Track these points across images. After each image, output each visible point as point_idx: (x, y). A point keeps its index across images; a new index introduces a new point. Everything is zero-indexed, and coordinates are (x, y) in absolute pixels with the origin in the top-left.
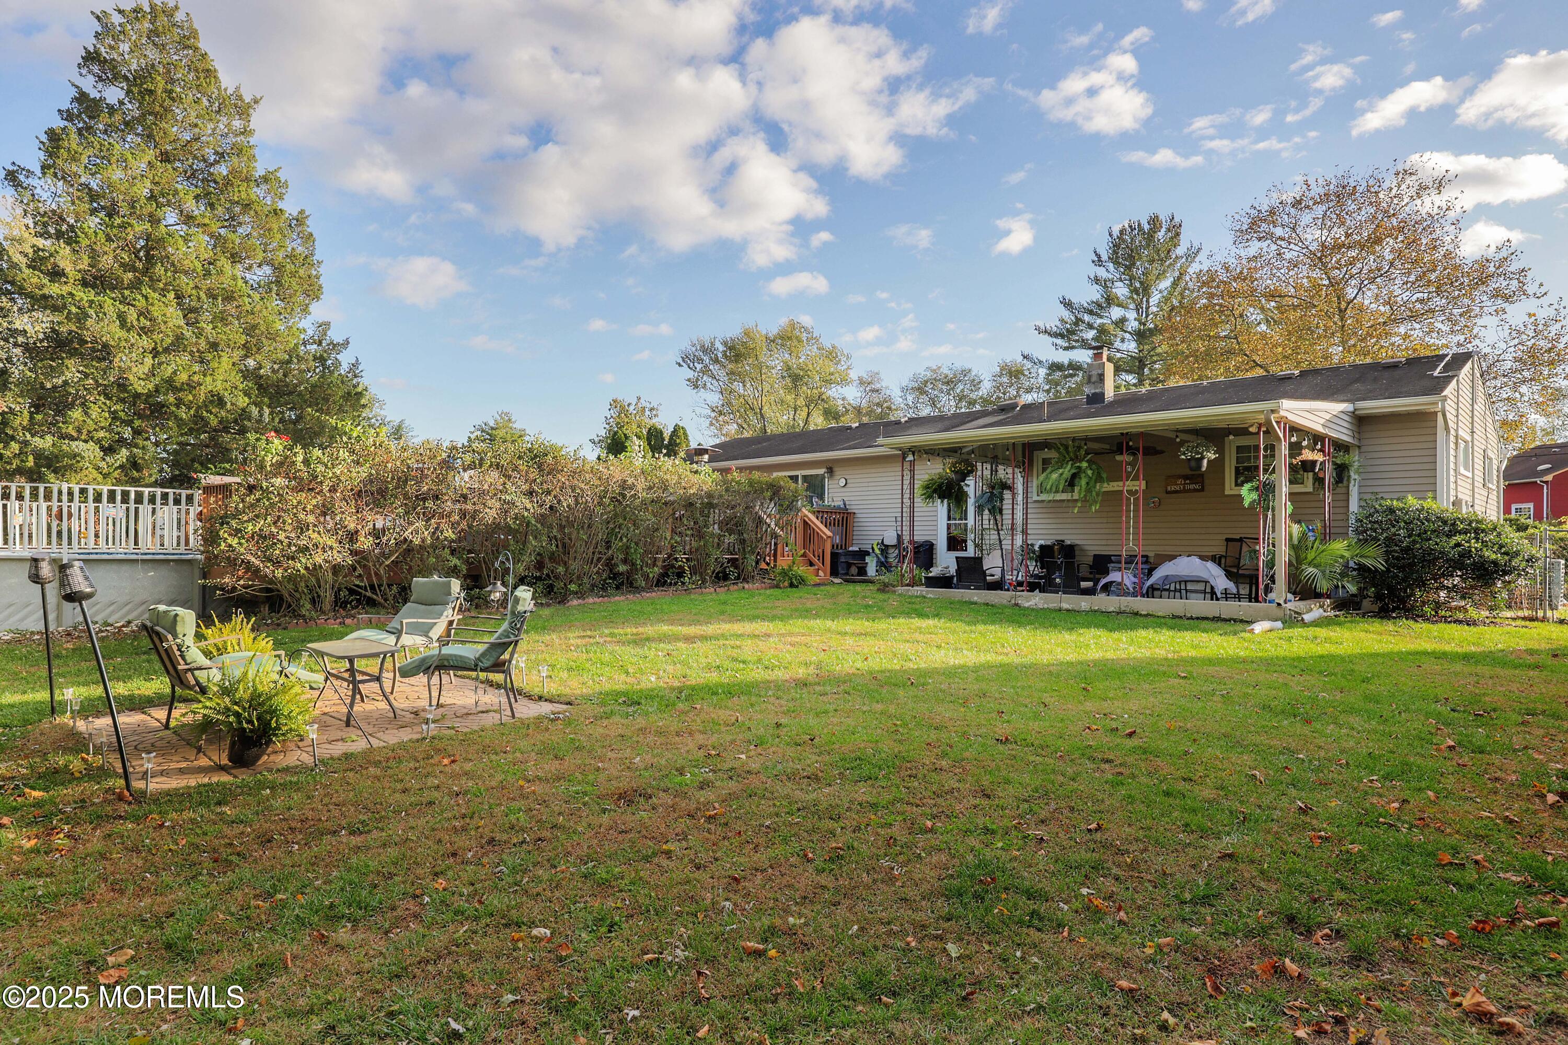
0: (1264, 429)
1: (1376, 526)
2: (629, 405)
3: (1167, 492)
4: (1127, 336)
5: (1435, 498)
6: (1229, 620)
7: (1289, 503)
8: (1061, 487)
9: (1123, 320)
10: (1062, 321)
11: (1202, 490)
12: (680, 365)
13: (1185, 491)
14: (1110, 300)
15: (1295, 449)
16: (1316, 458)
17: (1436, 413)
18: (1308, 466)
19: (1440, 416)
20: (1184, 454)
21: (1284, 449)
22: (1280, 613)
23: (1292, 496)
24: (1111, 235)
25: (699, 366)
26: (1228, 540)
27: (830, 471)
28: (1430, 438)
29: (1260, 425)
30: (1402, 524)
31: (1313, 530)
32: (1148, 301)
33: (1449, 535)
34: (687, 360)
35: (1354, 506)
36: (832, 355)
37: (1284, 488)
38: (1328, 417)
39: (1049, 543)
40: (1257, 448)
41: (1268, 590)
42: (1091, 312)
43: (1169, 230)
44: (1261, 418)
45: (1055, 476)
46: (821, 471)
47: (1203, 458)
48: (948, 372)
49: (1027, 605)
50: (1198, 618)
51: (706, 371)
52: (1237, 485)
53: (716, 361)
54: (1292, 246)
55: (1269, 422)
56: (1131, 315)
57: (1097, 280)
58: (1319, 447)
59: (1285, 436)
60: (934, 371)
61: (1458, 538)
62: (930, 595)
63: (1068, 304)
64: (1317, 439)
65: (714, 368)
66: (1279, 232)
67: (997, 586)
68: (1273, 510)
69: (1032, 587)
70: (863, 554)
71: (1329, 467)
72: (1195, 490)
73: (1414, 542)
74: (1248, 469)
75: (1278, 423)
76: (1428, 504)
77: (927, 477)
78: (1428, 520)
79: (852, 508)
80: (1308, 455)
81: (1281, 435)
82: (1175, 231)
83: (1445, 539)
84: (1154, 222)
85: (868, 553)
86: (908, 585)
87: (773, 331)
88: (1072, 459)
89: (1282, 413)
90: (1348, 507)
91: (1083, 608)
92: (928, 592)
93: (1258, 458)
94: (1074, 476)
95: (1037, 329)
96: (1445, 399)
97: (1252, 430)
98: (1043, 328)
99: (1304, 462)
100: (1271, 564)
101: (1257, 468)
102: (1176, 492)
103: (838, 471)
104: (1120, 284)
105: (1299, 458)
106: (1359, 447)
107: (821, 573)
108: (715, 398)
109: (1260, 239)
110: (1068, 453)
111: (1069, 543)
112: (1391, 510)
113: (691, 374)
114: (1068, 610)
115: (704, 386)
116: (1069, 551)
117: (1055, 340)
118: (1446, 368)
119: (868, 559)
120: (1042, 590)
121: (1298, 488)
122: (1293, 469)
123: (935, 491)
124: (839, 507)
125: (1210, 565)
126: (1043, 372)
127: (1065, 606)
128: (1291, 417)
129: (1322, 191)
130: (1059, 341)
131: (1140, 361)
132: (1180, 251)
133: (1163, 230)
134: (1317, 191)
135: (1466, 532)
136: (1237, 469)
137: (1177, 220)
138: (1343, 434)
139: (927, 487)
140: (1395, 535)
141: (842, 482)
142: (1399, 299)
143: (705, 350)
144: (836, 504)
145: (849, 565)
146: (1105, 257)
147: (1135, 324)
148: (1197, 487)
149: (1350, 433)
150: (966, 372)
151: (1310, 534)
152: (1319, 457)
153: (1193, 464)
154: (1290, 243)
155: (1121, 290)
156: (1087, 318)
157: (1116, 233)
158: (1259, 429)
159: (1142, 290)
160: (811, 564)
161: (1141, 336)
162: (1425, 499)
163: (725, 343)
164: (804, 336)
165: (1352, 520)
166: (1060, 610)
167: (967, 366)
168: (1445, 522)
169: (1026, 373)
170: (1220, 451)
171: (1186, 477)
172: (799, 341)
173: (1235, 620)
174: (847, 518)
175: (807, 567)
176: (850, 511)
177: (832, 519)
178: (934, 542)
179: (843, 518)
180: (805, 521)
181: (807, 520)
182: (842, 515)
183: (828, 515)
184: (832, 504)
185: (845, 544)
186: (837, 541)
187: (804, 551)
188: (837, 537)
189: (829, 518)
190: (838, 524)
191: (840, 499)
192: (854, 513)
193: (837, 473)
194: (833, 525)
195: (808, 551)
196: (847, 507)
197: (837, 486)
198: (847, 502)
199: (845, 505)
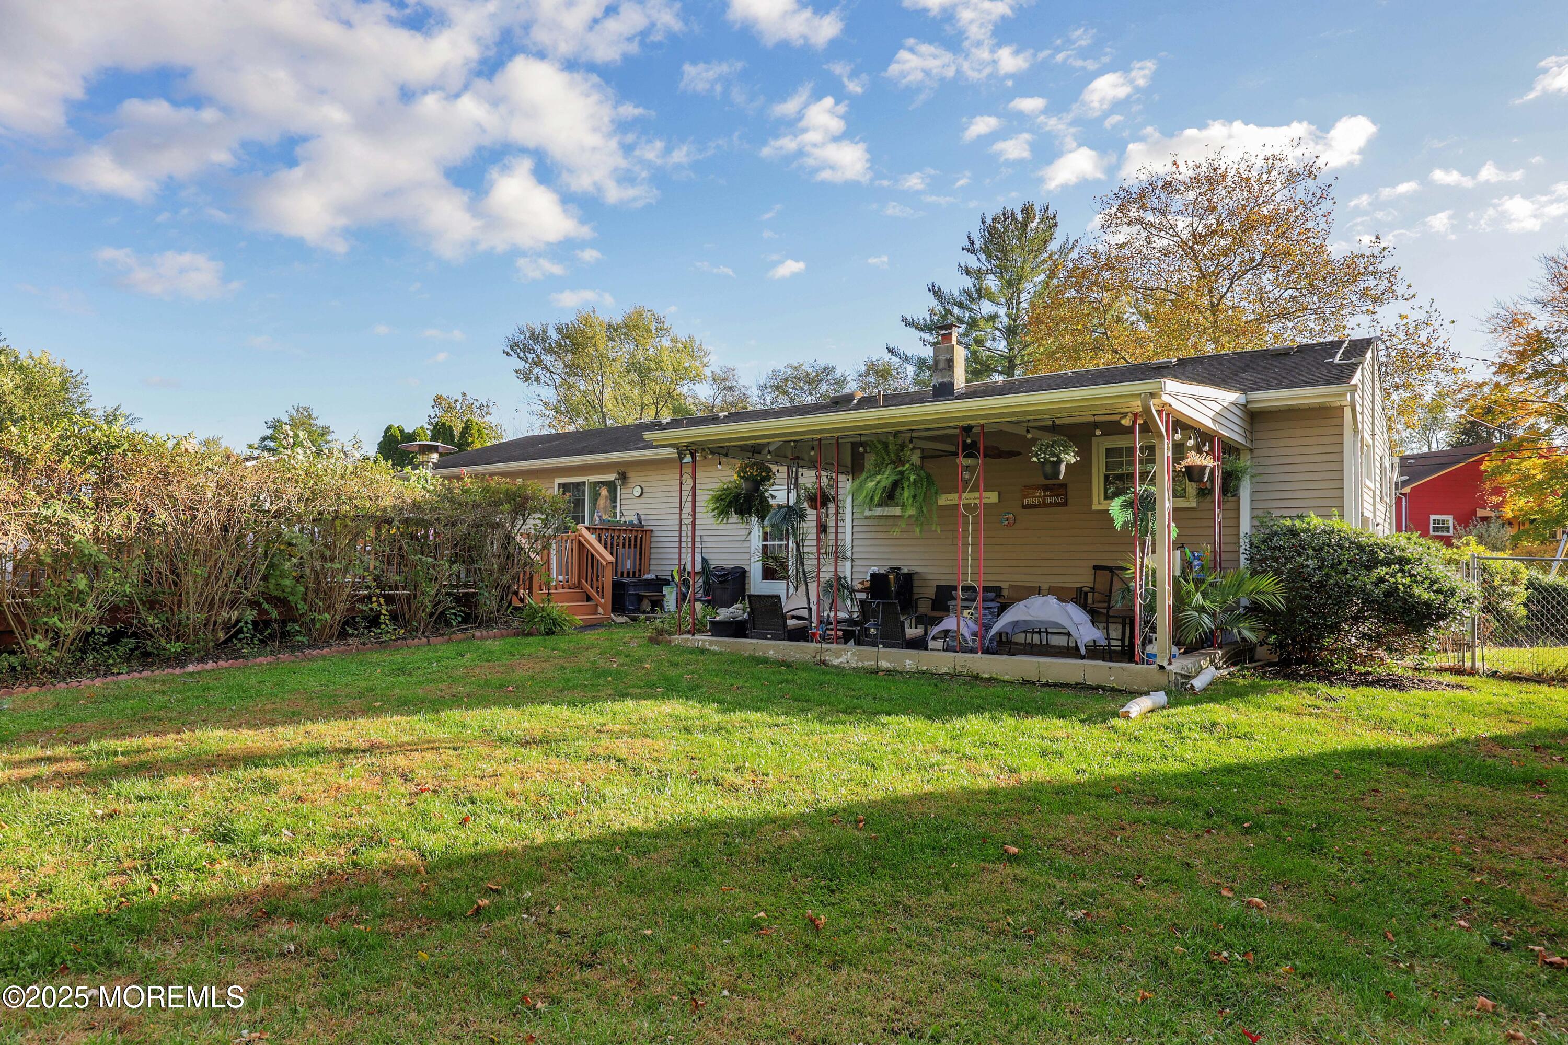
0: (1140, 421)
1: (1277, 553)
2: (456, 401)
3: (1024, 507)
4: (997, 333)
5: (1341, 516)
6: (1096, 688)
7: (1173, 524)
8: (876, 499)
9: (993, 318)
10: (932, 312)
11: (1065, 504)
12: (508, 354)
13: (1045, 505)
14: (981, 293)
15: (1179, 450)
16: (1205, 463)
17: (1342, 408)
18: (1193, 473)
19: (1348, 412)
20: (1036, 455)
21: (1167, 450)
22: (1162, 679)
23: (1177, 513)
24: (983, 222)
25: (530, 356)
26: (1096, 568)
27: (623, 477)
28: (1335, 439)
29: (1136, 415)
30: (1311, 552)
31: (1199, 558)
32: (1019, 297)
33: (1368, 568)
34: (516, 348)
35: (1245, 526)
36: (689, 349)
37: (1167, 504)
38: (1218, 408)
39: (882, 571)
40: (1131, 451)
41: (1147, 641)
42: (961, 305)
43: (1042, 221)
44: (1137, 405)
45: (871, 485)
46: (611, 477)
47: (1060, 461)
48: (810, 371)
49: (836, 662)
50: (1055, 685)
51: (538, 363)
52: (1106, 497)
53: (549, 351)
54: (1162, 234)
55: (1147, 410)
56: (1002, 311)
57: (967, 271)
58: (1207, 448)
59: (1167, 430)
60: (795, 369)
61: (1382, 571)
62: (714, 648)
63: (937, 293)
64: (1205, 437)
65: (547, 359)
66: (1150, 217)
67: (800, 635)
68: (1153, 535)
69: (847, 637)
70: (660, 583)
71: (1218, 474)
72: (1057, 504)
73: (1328, 576)
74: (1120, 477)
75: (1160, 412)
76: (1336, 523)
77: (718, 486)
78: (1341, 547)
79: (648, 525)
80: (1193, 459)
81: (1163, 430)
82: (1051, 223)
83: (1363, 572)
84: (1028, 211)
85: (666, 582)
86: (688, 632)
87: (618, 319)
88: (893, 462)
89: (1166, 398)
90: (1238, 526)
91: (908, 668)
92: (711, 643)
93: (1132, 463)
94: (896, 485)
95: (904, 320)
96: (1354, 388)
97: (1126, 422)
98: (909, 318)
99: (1189, 468)
100: (1150, 608)
101: (1131, 476)
102: (1034, 506)
103: (633, 477)
104: (991, 277)
105: (1184, 463)
106: (1251, 450)
107: (600, 610)
108: (549, 394)
109: (1129, 224)
110: (887, 452)
111: (905, 570)
112: (1294, 533)
113: (521, 365)
114: (888, 672)
115: (537, 380)
116: (907, 581)
117: (923, 335)
118: (1346, 355)
119: (666, 590)
120: (858, 643)
121: (1182, 503)
122: (1177, 477)
123: (730, 505)
124: (631, 524)
125: (1072, 609)
126: (911, 370)
127: (885, 664)
128: (1176, 405)
129: (1191, 173)
130: (927, 336)
131: (1010, 361)
132: (1053, 246)
133: (1037, 220)
134: (1186, 173)
135: (1388, 564)
136: (1106, 477)
137: (1050, 213)
138: (1233, 432)
139: (718, 499)
140: (1302, 566)
141: (637, 491)
142: (1270, 295)
143: (534, 337)
144: (628, 519)
145: (640, 599)
146: (978, 245)
147: (1005, 320)
148: (1059, 500)
149: (1241, 432)
150: (829, 370)
151: (1196, 562)
152: (1209, 462)
153: (1048, 468)
154: (1160, 230)
155: (992, 283)
156: (956, 310)
157: (989, 221)
158: (1134, 422)
159: (1013, 284)
160: (589, 599)
161: (1011, 332)
162: (1329, 516)
163: (559, 330)
164: (653, 327)
165: (1244, 544)
166: (876, 671)
167: (831, 363)
168: (1361, 548)
169: (894, 373)
170: (1085, 453)
171: (1046, 488)
172: (648, 330)
173: (1104, 689)
174: (641, 538)
175: (583, 601)
176: (645, 528)
177: (621, 538)
178: (747, 568)
179: (636, 538)
180: (580, 542)
181: (582, 540)
182: (634, 533)
183: (617, 533)
184: (623, 519)
185: (640, 571)
186: (629, 567)
187: (579, 581)
188: (629, 562)
189: (619, 538)
190: (630, 545)
191: (634, 512)
192: (652, 531)
193: (631, 480)
194: (624, 546)
195: (584, 582)
196: (643, 523)
197: (631, 496)
198: (643, 517)
199: (640, 520)
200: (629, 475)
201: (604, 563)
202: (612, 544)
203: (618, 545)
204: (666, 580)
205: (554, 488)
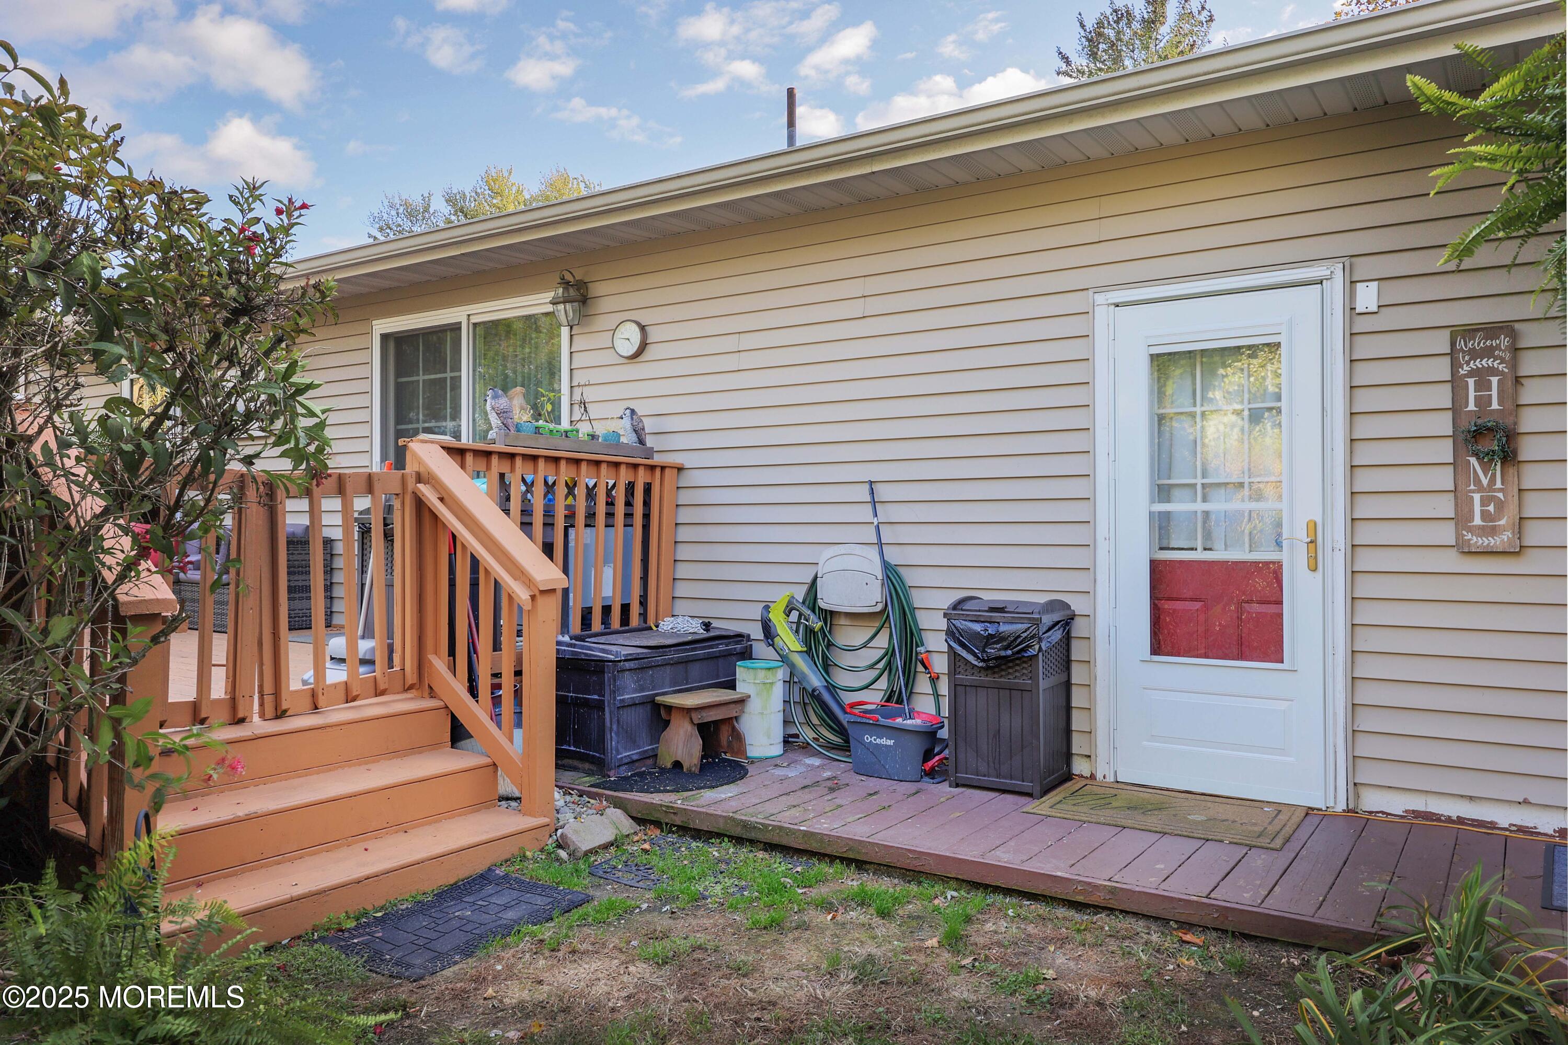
27: (581, 295)
46: (540, 301)
70: (723, 653)
79: (666, 449)
85: (745, 649)
103: (613, 298)
119: (745, 678)
124: (612, 442)
141: (628, 340)
144: (599, 427)
174: (648, 489)
175: (433, 746)
176: (658, 459)
177: (580, 492)
178: (1077, 605)
179: (630, 488)
180: (420, 504)
181: (429, 494)
182: (625, 476)
183: (565, 473)
184: (584, 429)
185: (643, 602)
186: (607, 591)
187: (421, 664)
188: (608, 573)
189: (571, 488)
190: (610, 515)
191: (619, 409)
192: (680, 469)
193: (605, 305)
194: (590, 520)
195: (439, 664)
196: (650, 442)
197: (607, 357)
198: (649, 425)
199: (638, 432)
200: (598, 289)
201: (522, 594)
202: (549, 513)
203: (570, 516)
204: (739, 637)
205: (369, 348)
